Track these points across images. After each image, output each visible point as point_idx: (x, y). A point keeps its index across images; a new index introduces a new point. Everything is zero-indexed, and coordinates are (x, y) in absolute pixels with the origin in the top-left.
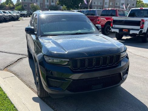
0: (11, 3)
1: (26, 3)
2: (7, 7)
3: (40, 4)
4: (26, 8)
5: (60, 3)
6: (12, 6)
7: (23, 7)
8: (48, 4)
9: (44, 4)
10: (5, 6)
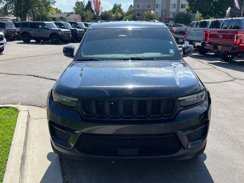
0: (119, 11)
1: (140, 10)
2: (113, 17)
3: (162, 11)
4: (139, 18)
5: (190, 9)
6: (120, 15)
7: (134, 16)
8: (175, 10)
9: (168, 11)
10: (111, 16)
